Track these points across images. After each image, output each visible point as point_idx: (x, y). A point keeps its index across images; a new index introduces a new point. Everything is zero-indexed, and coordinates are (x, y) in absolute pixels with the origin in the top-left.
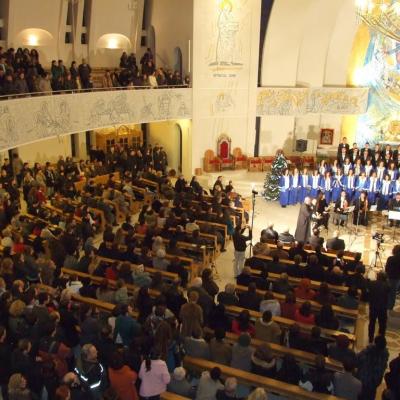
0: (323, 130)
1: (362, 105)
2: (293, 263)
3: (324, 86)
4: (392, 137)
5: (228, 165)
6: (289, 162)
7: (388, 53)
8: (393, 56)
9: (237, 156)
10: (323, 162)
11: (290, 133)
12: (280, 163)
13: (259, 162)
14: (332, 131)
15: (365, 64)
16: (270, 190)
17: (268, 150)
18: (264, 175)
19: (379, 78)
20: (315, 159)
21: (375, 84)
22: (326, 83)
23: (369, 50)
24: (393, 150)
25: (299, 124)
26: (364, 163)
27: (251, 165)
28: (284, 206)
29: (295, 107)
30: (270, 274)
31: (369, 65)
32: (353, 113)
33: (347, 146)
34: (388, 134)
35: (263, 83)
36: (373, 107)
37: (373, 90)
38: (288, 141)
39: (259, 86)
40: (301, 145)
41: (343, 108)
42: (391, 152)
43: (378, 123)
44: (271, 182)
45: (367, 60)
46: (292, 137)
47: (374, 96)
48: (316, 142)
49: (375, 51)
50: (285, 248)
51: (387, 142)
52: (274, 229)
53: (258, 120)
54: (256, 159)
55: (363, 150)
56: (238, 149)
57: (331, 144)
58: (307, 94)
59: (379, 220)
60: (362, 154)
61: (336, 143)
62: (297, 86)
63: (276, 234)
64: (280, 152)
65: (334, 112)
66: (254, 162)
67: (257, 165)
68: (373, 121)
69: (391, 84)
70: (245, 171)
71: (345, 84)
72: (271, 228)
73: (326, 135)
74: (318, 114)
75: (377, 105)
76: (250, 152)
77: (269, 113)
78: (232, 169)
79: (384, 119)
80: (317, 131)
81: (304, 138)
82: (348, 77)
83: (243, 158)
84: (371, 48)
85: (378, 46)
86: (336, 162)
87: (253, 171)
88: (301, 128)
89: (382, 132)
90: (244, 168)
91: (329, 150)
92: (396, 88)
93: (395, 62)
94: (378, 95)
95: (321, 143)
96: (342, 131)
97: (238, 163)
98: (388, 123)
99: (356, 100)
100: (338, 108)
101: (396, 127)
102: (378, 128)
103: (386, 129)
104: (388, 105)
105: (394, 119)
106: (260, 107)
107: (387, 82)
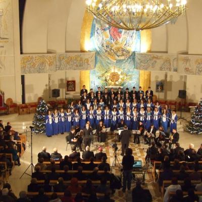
0: (68, 82)
1: (92, 64)
2: (63, 171)
3: (66, 52)
4: (113, 83)
5: (3, 111)
6: (49, 105)
7: (104, 30)
8: (108, 31)
9: (9, 104)
10: (72, 103)
11: (46, 85)
12: (43, 106)
13: (26, 107)
14: (74, 82)
15: (91, 37)
16: (38, 126)
17: (31, 98)
18: (32, 115)
19: (100, 46)
20: (66, 102)
21: (98, 50)
22: (67, 50)
23: (92, 28)
24: (115, 91)
25: (52, 79)
26: (98, 101)
27: (21, 110)
28: (49, 136)
29: (48, 67)
30: (51, 181)
31: (93, 37)
32: (87, 69)
33: (86, 91)
34: (110, 82)
35: (24, 51)
36: (98, 65)
37: (97, 53)
38: (45, 91)
39: (21, 53)
40: (56, 93)
41: (80, 66)
42: (114, 93)
43: (103, 75)
44: (38, 120)
45: (92, 34)
46: (48, 88)
48: (64, 90)
49: (96, 29)
50: (56, 163)
51: (111, 87)
53: (23, 77)
54: (24, 105)
55: (97, 93)
56: (10, 100)
57: (75, 90)
58: (55, 58)
59: (112, 138)
61: (78, 90)
62: (49, 52)
63: (49, 154)
64: (40, 99)
65: (75, 69)
66: (22, 108)
67: (25, 110)
68: (99, 74)
69: (108, 50)
70: (16, 115)
71: (79, 50)
72: (45, 151)
73: (71, 85)
74: (64, 71)
75: (101, 63)
76: (19, 101)
77: (30, 72)
78: (6, 114)
79: (106, 72)
80: (65, 82)
81: (57, 88)
82: (81, 46)
83: (15, 106)
84: (93, 27)
85: (97, 26)
86: (80, 102)
87: (24, 114)
88: (53, 82)
89: (106, 80)
90: (16, 112)
91: (72, 95)
92: (112, 52)
93: (109, 36)
94: (101, 56)
95: (68, 90)
96: (81, 82)
97: (11, 109)
98: (109, 74)
99: (88, 60)
100: (77, 66)
101: (115, 76)
102: (104, 78)
103: (108, 78)
104: (108, 63)
105: (112, 71)
106: (23, 68)
107: (105, 48)
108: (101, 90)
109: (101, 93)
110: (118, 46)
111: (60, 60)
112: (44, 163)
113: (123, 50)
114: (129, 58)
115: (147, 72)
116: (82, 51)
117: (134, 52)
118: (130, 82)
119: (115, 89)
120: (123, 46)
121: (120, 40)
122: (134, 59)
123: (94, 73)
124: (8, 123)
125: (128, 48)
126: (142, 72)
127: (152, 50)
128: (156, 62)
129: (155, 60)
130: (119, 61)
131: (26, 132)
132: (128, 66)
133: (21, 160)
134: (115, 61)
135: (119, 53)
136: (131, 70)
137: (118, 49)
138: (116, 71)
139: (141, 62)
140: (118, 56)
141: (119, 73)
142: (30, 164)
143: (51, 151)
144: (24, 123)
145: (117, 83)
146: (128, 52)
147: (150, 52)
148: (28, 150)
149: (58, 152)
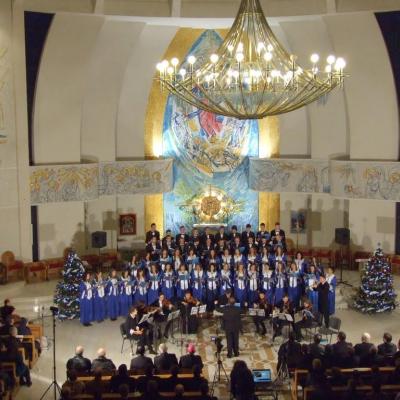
0: (122, 217)
1: (167, 181)
3: (118, 159)
4: (208, 217)
6: (86, 263)
7: (190, 116)
8: (196, 118)
9: (8, 263)
11: (80, 224)
12: (74, 266)
13: (41, 268)
14: (133, 217)
15: (164, 130)
16: (65, 306)
17: (50, 249)
18: (53, 285)
19: (183, 147)
21: (178, 154)
22: (120, 155)
23: (166, 114)
25: (91, 211)
27: (31, 274)
28: (87, 324)
29: (82, 189)
31: (168, 131)
32: (158, 192)
33: (157, 234)
34: (203, 214)
35: (37, 160)
36: (180, 182)
37: (177, 161)
38: (77, 235)
39: (32, 163)
40: (99, 239)
41: (144, 186)
43: (189, 202)
44: (64, 293)
45: (166, 125)
46: (83, 229)
47: (179, 170)
48: (115, 233)
49: (174, 115)
51: (204, 224)
52: (85, 356)
53: (34, 210)
54: (36, 264)
56: (8, 254)
57: (134, 233)
58: (96, 171)
59: (211, 324)
60: (178, 242)
61: (141, 232)
62: (84, 161)
64: (69, 251)
65: (134, 193)
66: (33, 269)
67: (38, 273)
68: (182, 200)
69: (198, 154)
70: (22, 284)
71: (143, 156)
72: (80, 355)
73: (127, 223)
74: (113, 197)
75: (185, 179)
76: (26, 256)
77: (48, 200)
79: (195, 196)
80: (115, 217)
81: (101, 229)
82: (146, 147)
83: (18, 266)
84: (169, 110)
85: (176, 109)
87: (34, 282)
88: (93, 216)
89: (194, 212)
90: (20, 279)
91: (129, 241)
92: (204, 158)
93: (199, 127)
94: (184, 167)
95: (122, 233)
96: (146, 216)
97: (10, 273)
98: (200, 201)
99: (159, 175)
100: (138, 186)
101: (211, 205)
102: (190, 208)
103: (199, 208)
104: (198, 179)
105: (207, 195)
106: (35, 192)
107: (192, 151)
108: (187, 231)
109: (186, 236)
110: (216, 146)
111: (106, 176)
112: (79, 379)
113: (226, 154)
114: (239, 168)
115: (273, 195)
116: (149, 158)
117: (247, 158)
118: (241, 214)
119: (213, 229)
120: (225, 146)
121: (220, 135)
122: (247, 171)
123: (171, 199)
124: (6, 302)
125: (235, 150)
126: (263, 195)
127: (282, 153)
128: (288, 175)
129: (286, 171)
130: (219, 176)
131: (42, 318)
132: (236, 185)
133: (33, 375)
134: (211, 175)
135: (219, 160)
136: (242, 192)
137: (217, 153)
138: (214, 194)
139: (261, 175)
140: (217, 166)
141: (220, 198)
142: (51, 381)
143: (92, 355)
144: (36, 300)
145: (216, 217)
146: (236, 157)
147: (276, 156)
148: (46, 353)
149: (108, 357)
